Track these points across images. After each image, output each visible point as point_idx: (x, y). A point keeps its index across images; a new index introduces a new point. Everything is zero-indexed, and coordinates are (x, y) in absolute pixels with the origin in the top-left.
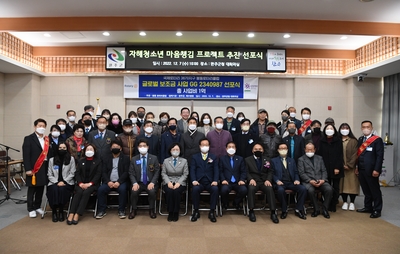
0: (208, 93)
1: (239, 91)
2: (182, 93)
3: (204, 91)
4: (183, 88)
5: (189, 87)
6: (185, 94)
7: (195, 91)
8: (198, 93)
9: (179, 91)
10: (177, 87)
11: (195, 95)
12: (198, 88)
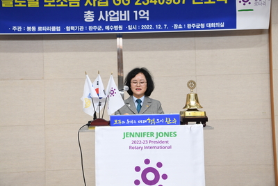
0: (154, 20)
1: (227, 14)
2: (96, 22)
3: (145, 15)
4: (96, 11)
5: (112, 7)
6: (103, 23)
7: (126, 16)
8: (132, 21)
9: (89, 16)
10: (83, 8)
11: (125, 24)
12: (132, 8)
